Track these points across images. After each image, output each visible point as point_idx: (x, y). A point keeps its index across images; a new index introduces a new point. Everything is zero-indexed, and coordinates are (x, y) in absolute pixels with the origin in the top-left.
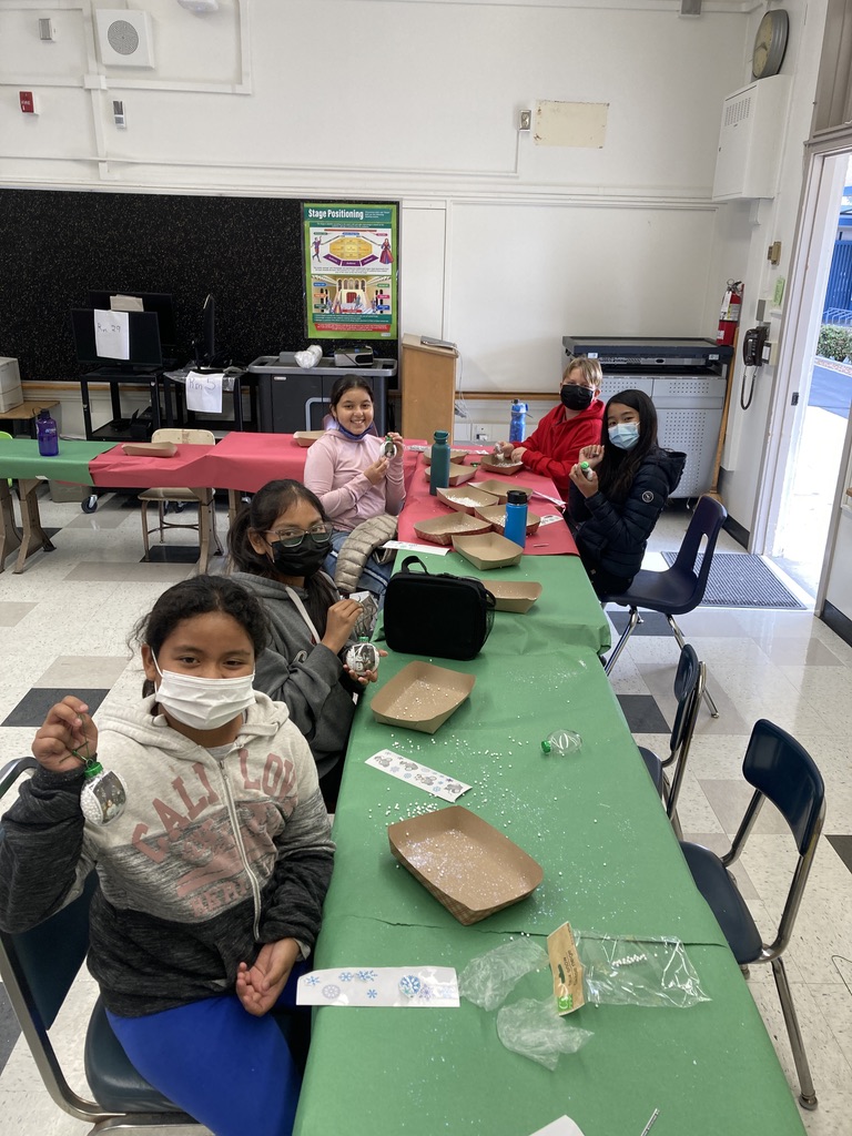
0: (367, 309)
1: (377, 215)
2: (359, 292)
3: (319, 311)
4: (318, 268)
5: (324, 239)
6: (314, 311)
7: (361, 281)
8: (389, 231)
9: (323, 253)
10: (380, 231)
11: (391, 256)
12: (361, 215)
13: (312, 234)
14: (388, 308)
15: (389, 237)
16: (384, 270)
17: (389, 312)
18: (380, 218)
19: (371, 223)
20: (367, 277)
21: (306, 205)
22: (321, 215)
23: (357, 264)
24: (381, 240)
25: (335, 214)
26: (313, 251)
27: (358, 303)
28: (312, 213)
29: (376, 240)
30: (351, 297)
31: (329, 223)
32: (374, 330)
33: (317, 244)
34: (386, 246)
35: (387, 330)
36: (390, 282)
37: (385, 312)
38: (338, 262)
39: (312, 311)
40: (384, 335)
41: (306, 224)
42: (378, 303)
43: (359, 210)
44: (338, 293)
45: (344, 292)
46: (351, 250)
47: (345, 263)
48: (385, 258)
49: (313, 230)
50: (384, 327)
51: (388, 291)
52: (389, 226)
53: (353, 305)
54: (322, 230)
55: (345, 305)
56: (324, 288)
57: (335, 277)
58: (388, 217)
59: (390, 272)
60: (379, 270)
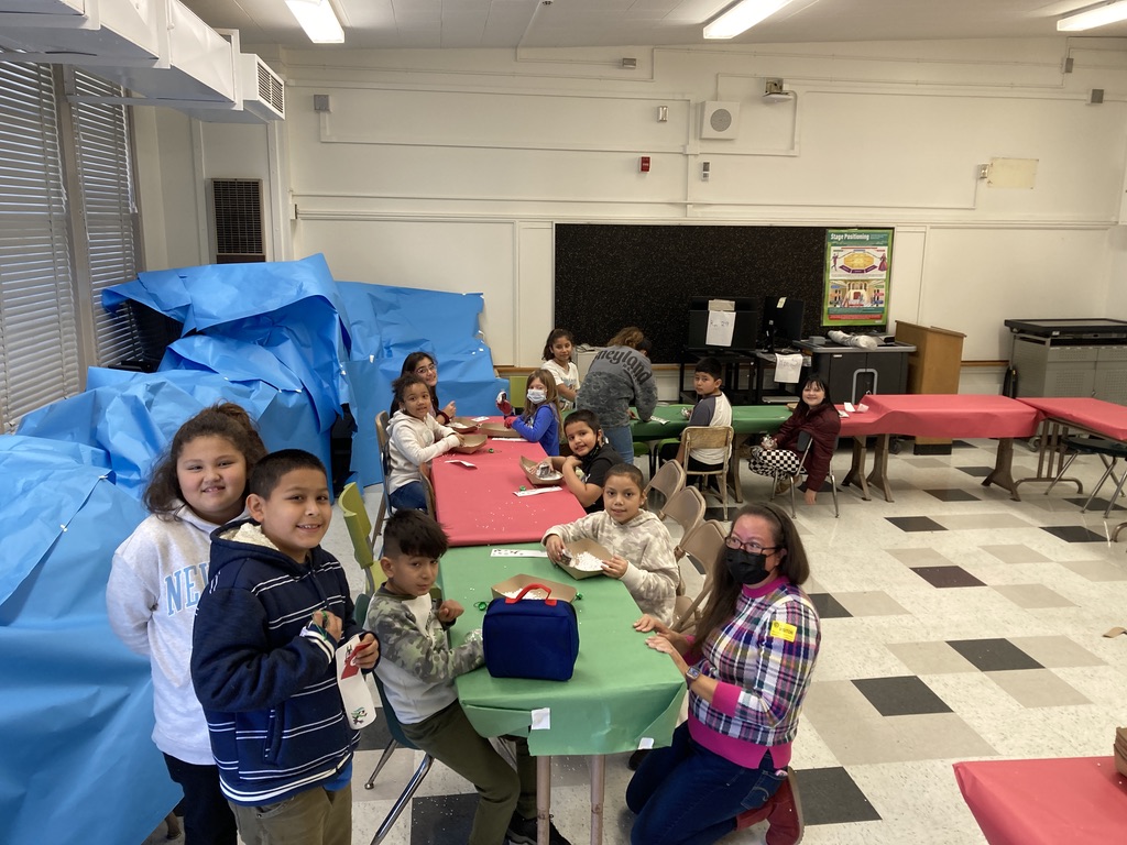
0: (867, 304)
1: (879, 236)
2: (862, 292)
3: (832, 306)
4: (834, 276)
5: (840, 254)
6: (829, 306)
7: (864, 284)
8: (886, 248)
9: (839, 265)
10: (879, 248)
11: (886, 266)
12: (867, 237)
13: (832, 251)
14: (882, 303)
15: (886, 252)
16: (881, 275)
17: (882, 306)
18: (880, 240)
19: (873, 243)
20: (868, 281)
21: (830, 231)
22: (839, 237)
23: (862, 271)
24: (880, 255)
25: (850, 237)
26: (832, 263)
27: (861, 300)
28: (833, 237)
29: (876, 254)
30: (857, 296)
31: (845, 243)
32: (871, 318)
33: (835, 258)
34: (883, 258)
35: (880, 319)
36: (884, 284)
37: (880, 306)
38: (849, 271)
39: (827, 306)
40: (878, 322)
41: (829, 244)
42: (875, 300)
43: (866, 234)
44: (847, 295)
45: (852, 292)
46: (859, 263)
47: (854, 271)
48: (882, 268)
49: (833, 248)
50: (878, 316)
51: (882, 291)
52: (887, 245)
53: (857, 301)
54: (839, 248)
55: (853, 301)
56: (837, 289)
57: (845, 281)
58: (886, 238)
59: (884, 277)
60: (877, 275)
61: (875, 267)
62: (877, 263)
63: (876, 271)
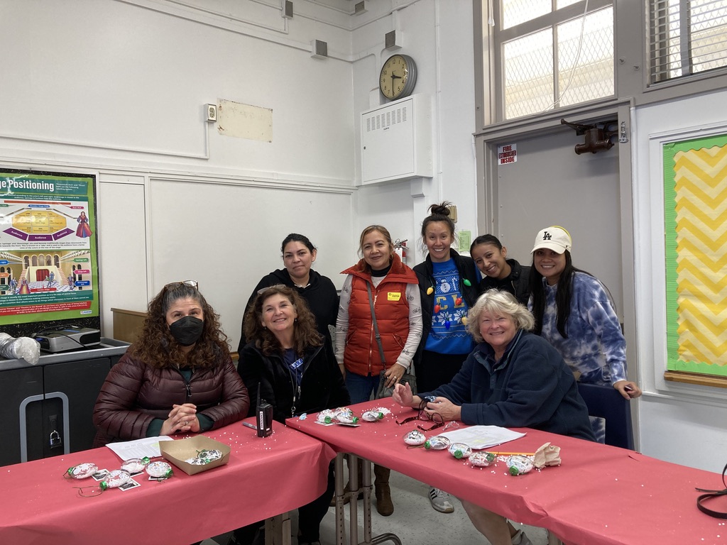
0: (62, 286)
1: (71, 186)
5: (4, 211)
7: (56, 257)
8: (85, 204)
9: (4, 227)
10: (74, 203)
11: (87, 229)
12: (51, 187)
14: (88, 283)
15: (86, 211)
16: (80, 244)
17: (89, 288)
18: (78, 191)
19: (65, 197)
20: (59, 252)
23: (49, 238)
24: (77, 213)
25: (18, 185)
27: (51, 281)
29: (70, 215)
30: (42, 275)
31: (10, 194)
32: (72, 309)
34: (82, 219)
35: (88, 307)
36: (88, 256)
37: (85, 288)
38: (24, 237)
40: (84, 313)
42: (76, 281)
43: (49, 182)
44: (25, 275)
45: (33, 270)
46: (40, 225)
47: (32, 238)
48: (82, 232)
50: (85, 304)
51: (87, 266)
52: (85, 199)
53: (45, 284)
55: (34, 283)
56: (7, 266)
57: (19, 253)
58: (84, 190)
59: (87, 246)
60: (75, 245)
61: (69, 231)
62: (74, 225)
63: (72, 238)
